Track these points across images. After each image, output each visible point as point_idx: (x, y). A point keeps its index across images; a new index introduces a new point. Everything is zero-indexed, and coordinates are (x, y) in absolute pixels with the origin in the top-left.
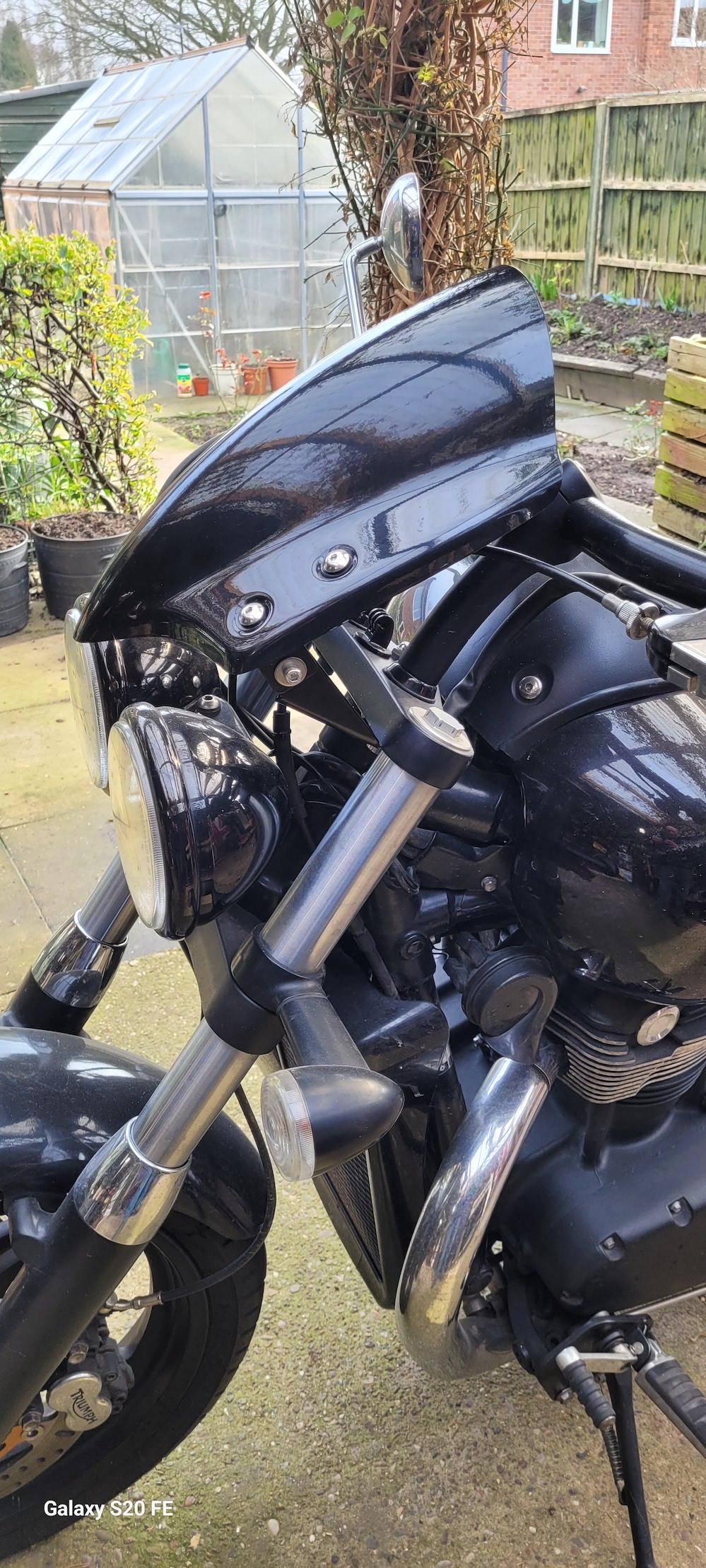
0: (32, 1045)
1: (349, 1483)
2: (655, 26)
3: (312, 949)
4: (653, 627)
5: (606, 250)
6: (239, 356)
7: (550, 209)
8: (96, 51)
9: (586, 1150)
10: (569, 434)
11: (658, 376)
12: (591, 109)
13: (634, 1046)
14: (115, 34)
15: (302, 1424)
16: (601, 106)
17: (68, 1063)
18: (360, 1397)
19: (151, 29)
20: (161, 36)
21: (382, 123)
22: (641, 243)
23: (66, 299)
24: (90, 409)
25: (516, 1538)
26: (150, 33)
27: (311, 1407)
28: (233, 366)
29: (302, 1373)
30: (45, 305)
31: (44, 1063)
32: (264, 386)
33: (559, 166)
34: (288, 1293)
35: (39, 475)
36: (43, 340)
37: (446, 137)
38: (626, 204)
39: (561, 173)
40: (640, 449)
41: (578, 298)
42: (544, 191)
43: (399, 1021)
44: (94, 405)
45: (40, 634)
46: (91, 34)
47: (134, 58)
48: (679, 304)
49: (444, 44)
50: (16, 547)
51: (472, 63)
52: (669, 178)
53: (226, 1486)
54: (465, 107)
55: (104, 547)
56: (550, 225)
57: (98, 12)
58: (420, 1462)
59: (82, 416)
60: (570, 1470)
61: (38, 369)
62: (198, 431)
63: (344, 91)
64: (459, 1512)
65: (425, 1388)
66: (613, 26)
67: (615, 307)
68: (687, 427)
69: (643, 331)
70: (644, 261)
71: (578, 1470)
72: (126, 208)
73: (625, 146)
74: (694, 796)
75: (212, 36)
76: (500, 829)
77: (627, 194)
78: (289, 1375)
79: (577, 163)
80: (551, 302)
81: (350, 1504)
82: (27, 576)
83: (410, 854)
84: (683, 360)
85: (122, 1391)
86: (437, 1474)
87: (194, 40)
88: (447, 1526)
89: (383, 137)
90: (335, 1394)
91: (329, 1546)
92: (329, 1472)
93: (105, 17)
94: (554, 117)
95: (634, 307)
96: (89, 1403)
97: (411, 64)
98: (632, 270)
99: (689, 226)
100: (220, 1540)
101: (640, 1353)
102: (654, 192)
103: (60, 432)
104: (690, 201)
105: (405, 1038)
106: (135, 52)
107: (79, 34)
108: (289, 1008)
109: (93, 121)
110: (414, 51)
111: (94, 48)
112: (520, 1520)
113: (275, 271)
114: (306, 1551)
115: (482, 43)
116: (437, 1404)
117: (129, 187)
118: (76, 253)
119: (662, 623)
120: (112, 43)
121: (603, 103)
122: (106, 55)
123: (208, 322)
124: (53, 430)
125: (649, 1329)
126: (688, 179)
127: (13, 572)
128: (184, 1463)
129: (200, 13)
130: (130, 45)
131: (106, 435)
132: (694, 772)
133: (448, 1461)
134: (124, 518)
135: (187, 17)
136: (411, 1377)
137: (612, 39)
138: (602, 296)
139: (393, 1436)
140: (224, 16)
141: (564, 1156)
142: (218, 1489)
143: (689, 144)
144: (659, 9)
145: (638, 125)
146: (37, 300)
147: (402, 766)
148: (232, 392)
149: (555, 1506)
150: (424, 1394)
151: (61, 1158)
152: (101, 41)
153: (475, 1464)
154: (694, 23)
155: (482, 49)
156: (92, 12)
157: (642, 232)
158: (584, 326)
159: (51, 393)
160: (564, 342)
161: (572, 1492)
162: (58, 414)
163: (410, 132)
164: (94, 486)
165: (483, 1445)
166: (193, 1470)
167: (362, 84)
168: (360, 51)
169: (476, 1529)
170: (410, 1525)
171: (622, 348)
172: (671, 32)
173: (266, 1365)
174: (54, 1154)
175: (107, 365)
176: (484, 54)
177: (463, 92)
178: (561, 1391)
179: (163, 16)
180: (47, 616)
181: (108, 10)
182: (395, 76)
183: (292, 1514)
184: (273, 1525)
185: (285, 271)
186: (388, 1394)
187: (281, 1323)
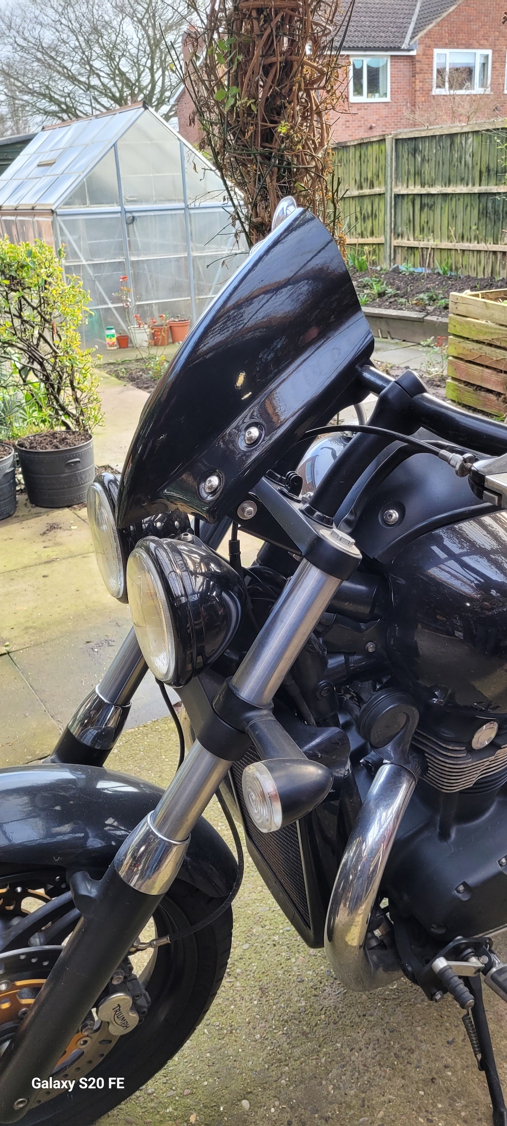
0: (72, 773)
1: (295, 1072)
2: (420, 82)
3: (265, 688)
4: (473, 468)
5: (398, 235)
6: (149, 320)
7: (358, 209)
8: (30, 113)
9: (441, 828)
10: (382, 362)
11: (440, 319)
12: (383, 141)
13: (470, 750)
14: (44, 101)
15: (259, 1036)
16: (389, 139)
17: (96, 784)
18: (297, 1015)
19: (69, 96)
20: (76, 101)
21: (255, 161)
22: (422, 230)
23: (33, 286)
24: (53, 360)
25: (410, 1100)
26: (68, 99)
27: (264, 1024)
28: (146, 326)
29: (256, 1002)
30: (18, 290)
31: (81, 784)
32: (168, 339)
33: (362, 180)
34: (242, 950)
35: (17, 409)
36: (18, 314)
37: (297, 168)
38: (410, 204)
39: (364, 185)
40: (433, 370)
41: (381, 269)
42: (353, 197)
43: (318, 740)
44: (56, 357)
45: (25, 518)
46: (26, 101)
47: (57, 116)
48: (451, 270)
49: (293, 109)
50: (6, 458)
51: (311, 120)
52: (438, 185)
53: (211, 1080)
54: (309, 148)
55: (68, 454)
56: (359, 221)
57: (30, 86)
58: (341, 1055)
59: (46, 365)
60: (444, 1053)
61: (16, 334)
62: (123, 373)
63: (228, 141)
64: (371, 1086)
65: (341, 1006)
66: (391, 83)
67: (407, 274)
68: (466, 352)
69: (428, 290)
70: (425, 242)
71: (449, 1052)
72: (64, 221)
73: (407, 164)
74: (500, 580)
75: (112, 99)
76: (376, 611)
77: (411, 197)
78: (247, 1004)
79: (375, 177)
80: (363, 273)
81: (297, 1086)
82: (14, 478)
83: (320, 629)
84: (459, 308)
85: (144, 1007)
86: (354, 1062)
87: (99, 103)
88: (363, 1095)
89: (256, 171)
90: (279, 1014)
91: (285, 1114)
92: (280, 1066)
93: (35, 89)
94: (357, 147)
95: (420, 273)
96: (125, 1014)
97: (272, 122)
98: (417, 248)
99: (454, 217)
100: (210, 1116)
101: (486, 962)
102: (429, 195)
103: (31, 377)
104: (454, 200)
105: (322, 751)
106: (58, 112)
107: (17, 102)
108: (254, 727)
109: (37, 162)
110: (273, 114)
111: (29, 111)
112: (413, 1088)
113: (170, 260)
114: (269, 1119)
115: (317, 107)
116: (350, 1016)
117: (66, 207)
118: (39, 255)
119: (477, 466)
120: (42, 107)
121: (390, 137)
122: (37, 116)
123: (127, 297)
124: (26, 376)
125: (490, 947)
126: (452, 185)
127: (5, 475)
128: (181, 1067)
129: (103, 84)
130: (54, 108)
131: (64, 377)
132: (499, 567)
133: (361, 1053)
134: (80, 434)
135: (94, 87)
136: (331, 999)
137: (391, 91)
138: (398, 267)
139: (322, 1039)
140: (120, 85)
141: (426, 834)
142: (206, 1083)
143: (451, 162)
144: (422, 70)
145: (415, 151)
146: (13, 288)
147: (317, 566)
148: (146, 344)
149: (436, 1076)
150: (340, 1010)
151: (100, 846)
152: (34, 106)
153: (379, 1053)
154: (447, 79)
155: (318, 110)
156: (27, 86)
157: (422, 223)
158: (387, 288)
159: (24, 350)
160: (374, 300)
161: (446, 1067)
162: (29, 365)
163: (274, 166)
164: (57, 413)
165: (383, 1040)
166: (187, 1072)
167: (240, 136)
168: (238, 116)
169: (383, 1096)
170: (338, 1096)
171: (415, 302)
172: (431, 85)
173: (231, 999)
174: (95, 843)
175: (63, 330)
176: (319, 114)
177: (307, 139)
178: (435, 994)
179: (77, 87)
180: (29, 505)
181: (37, 85)
182: (261, 130)
183: (257, 1095)
184: (245, 1103)
185: (178, 259)
186: (316, 1012)
187: (238, 971)
